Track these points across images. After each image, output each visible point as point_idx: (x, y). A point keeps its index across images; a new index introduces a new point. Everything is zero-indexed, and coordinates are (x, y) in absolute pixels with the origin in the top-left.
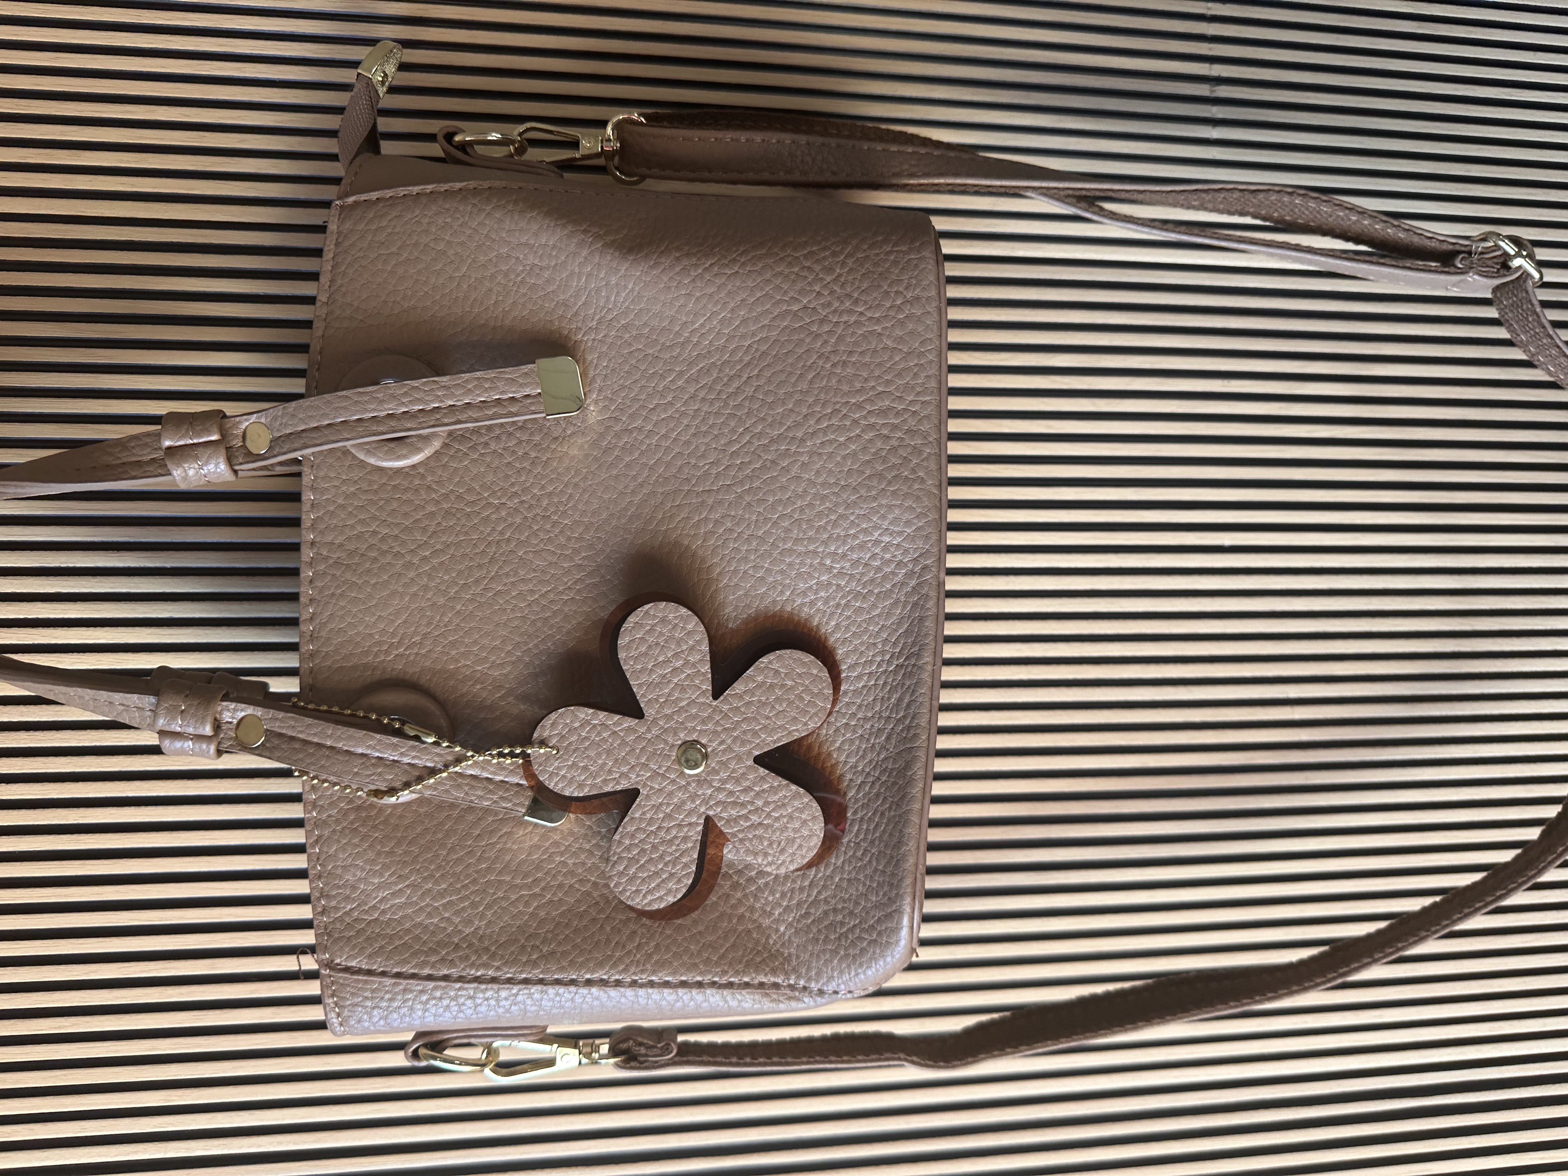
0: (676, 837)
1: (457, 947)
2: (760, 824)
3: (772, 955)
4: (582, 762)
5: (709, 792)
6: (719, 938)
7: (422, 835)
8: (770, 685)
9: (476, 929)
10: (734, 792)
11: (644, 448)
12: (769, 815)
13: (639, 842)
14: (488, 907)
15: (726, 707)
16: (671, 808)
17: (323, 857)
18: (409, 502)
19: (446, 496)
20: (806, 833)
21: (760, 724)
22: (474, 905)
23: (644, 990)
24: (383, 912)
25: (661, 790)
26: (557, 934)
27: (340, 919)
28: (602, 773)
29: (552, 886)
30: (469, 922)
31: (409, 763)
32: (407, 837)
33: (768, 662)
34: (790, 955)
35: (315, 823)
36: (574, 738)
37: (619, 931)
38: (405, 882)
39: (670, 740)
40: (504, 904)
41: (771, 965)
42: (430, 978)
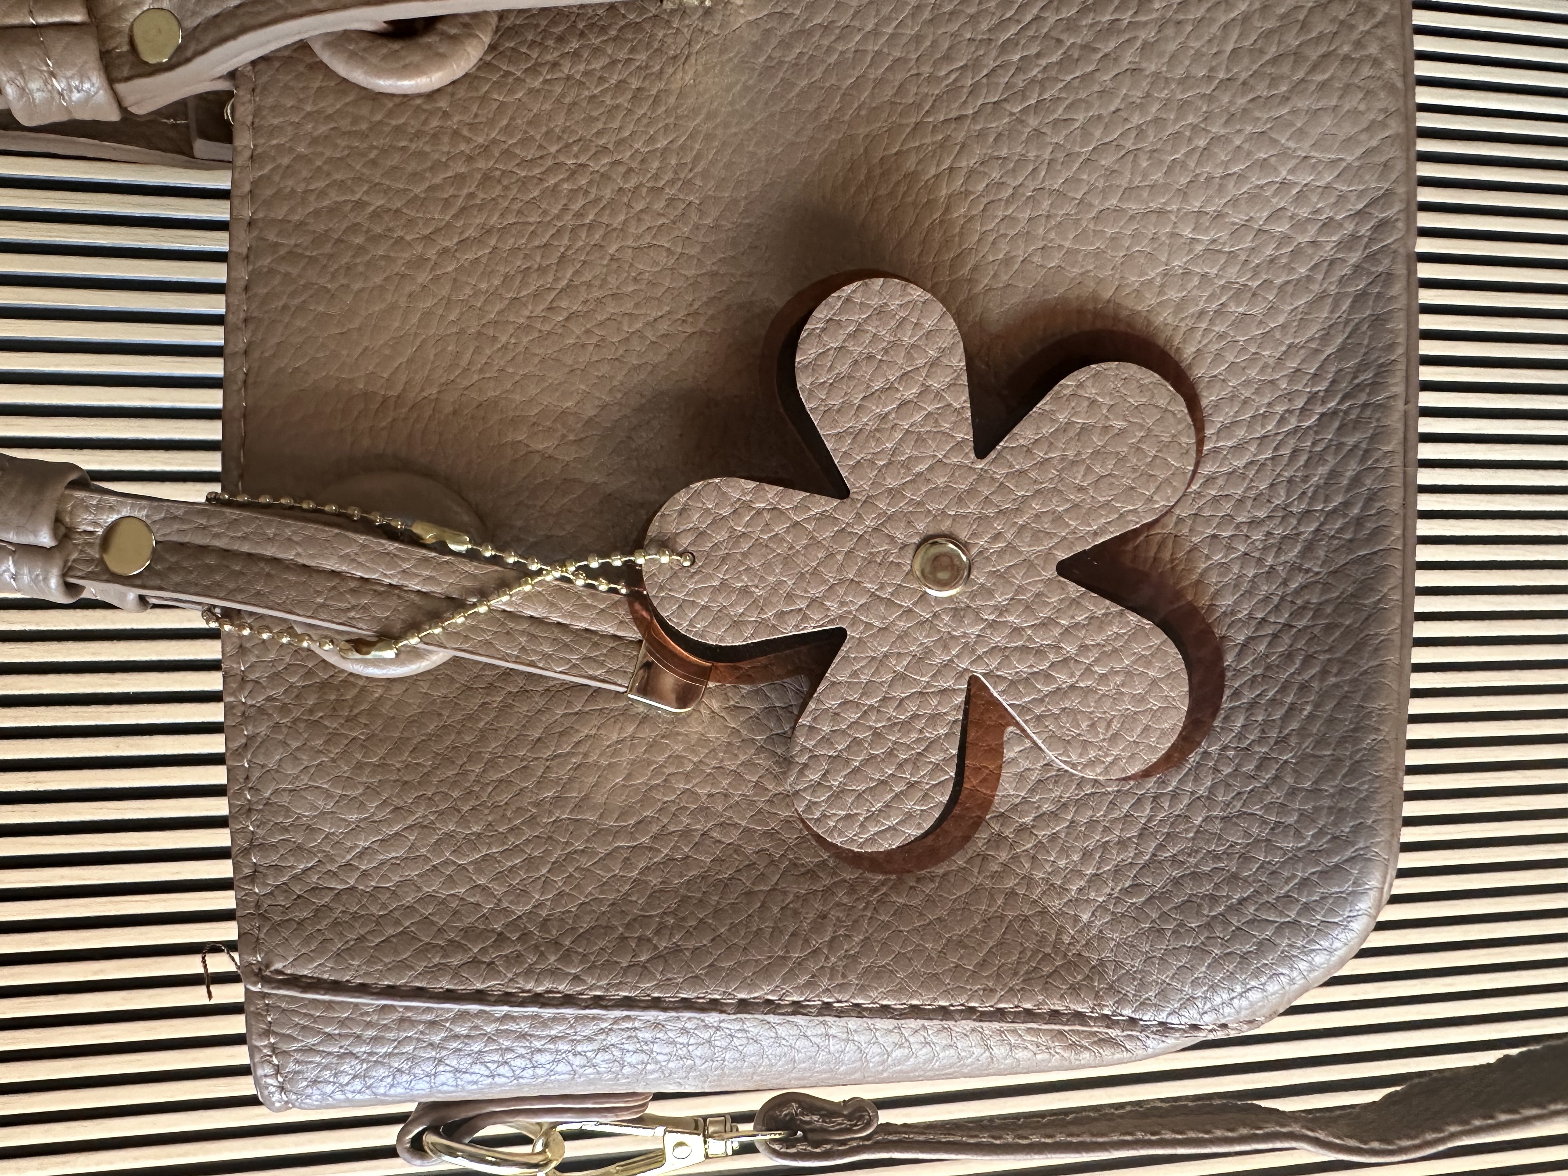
0: (915, 716)
1: (501, 938)
2: (1072, 687)
3: (1070, 962)
4: (739, 579)
5: (976, 630)
6: (975, 930)
7: (437, 736)
8: (1082, 428)
9: (534, 907)
10: (1023, 629)
11: (833, 59)
12: (1088, 670)
13: (848, 727)
14: (556, 867)
15: (1000, 472)
16: (905, 663)
17: (256, 774)
18: (421, 155)
19: (486, 149)
20: (1155, 703)
21: (1068, 501)
22: (530, 863)
23: (842, 1022)
24: (365, 874)
25: (885, 628)
26: (683, 919)
27: (284, 889)
28: (774, 600)
29: (670, 834)
30: (523, 894)
31: (419, 591)
32: (408, 739)
33: (1077, 386)
34: (1101, 962)
35: (244, 713)
36: (721, 536)
37: (796, 913)
38: (405, 819)
39: (900, 536)
40: (586, 862)
41: (1070, 980)
42: (450, 996)
